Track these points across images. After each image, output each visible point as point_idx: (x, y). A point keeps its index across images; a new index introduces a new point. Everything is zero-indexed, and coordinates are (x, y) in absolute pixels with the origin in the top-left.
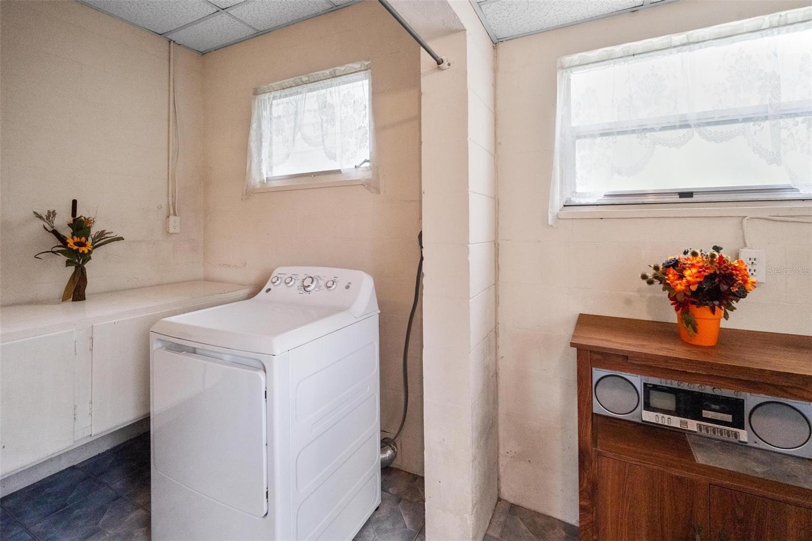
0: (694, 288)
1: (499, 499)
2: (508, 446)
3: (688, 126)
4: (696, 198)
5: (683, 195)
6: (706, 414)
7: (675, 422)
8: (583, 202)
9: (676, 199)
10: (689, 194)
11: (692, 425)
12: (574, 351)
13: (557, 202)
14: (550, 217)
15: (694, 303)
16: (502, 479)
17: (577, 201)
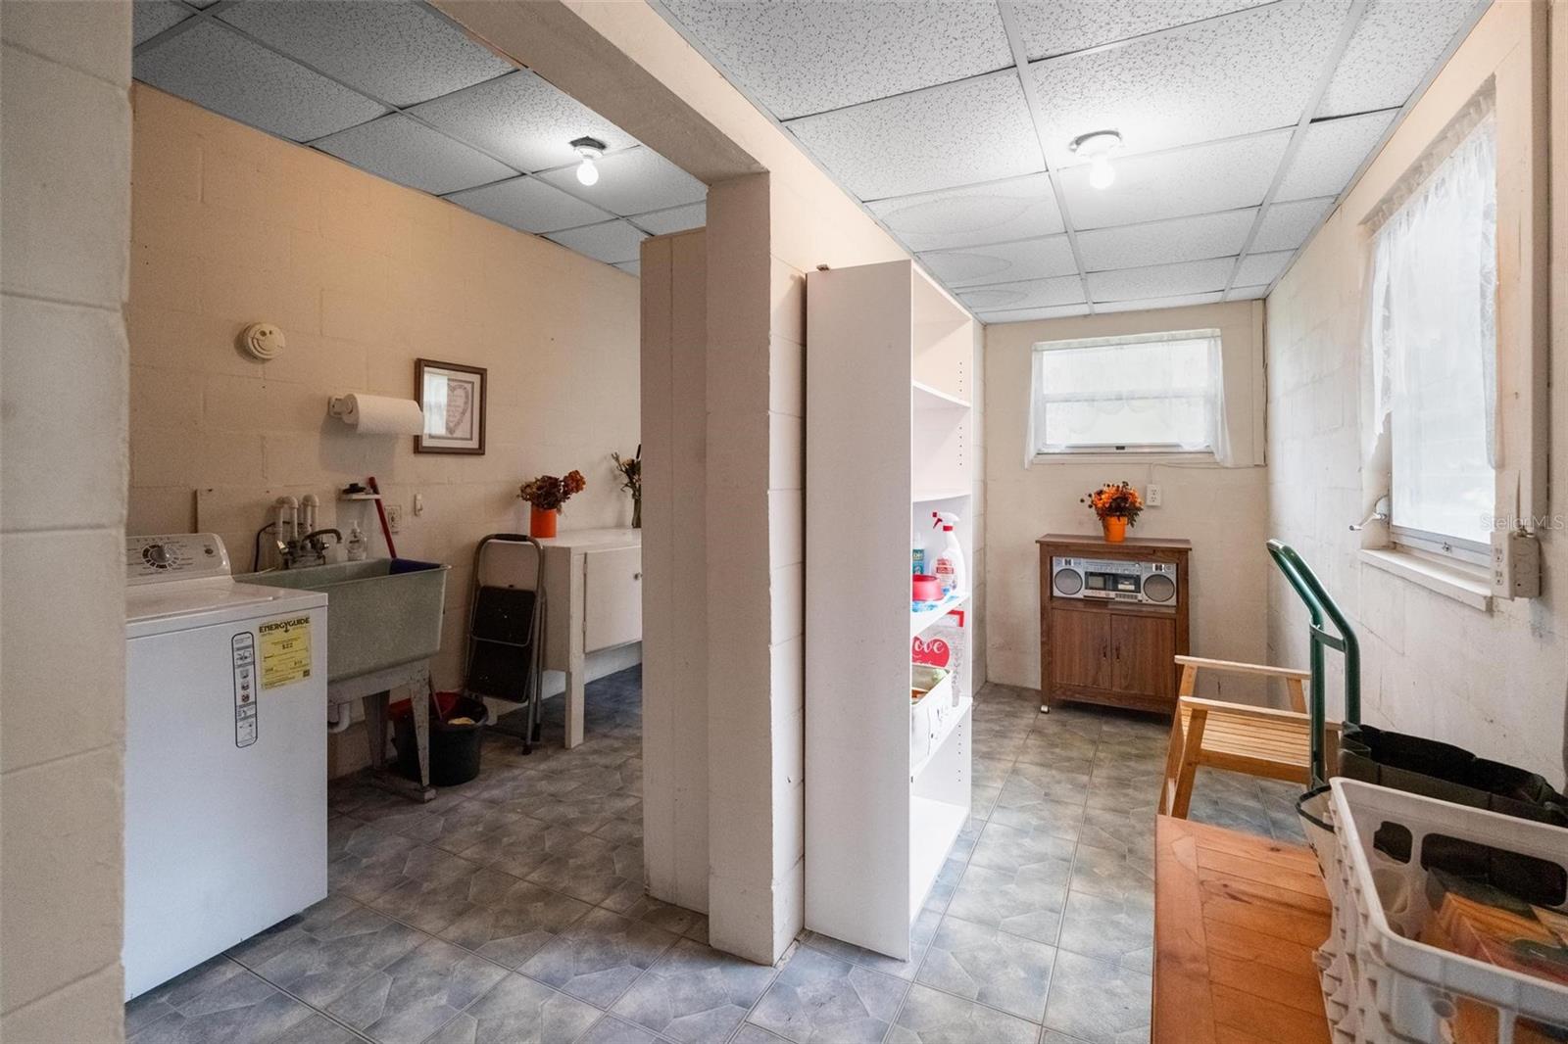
0: (1107, 506)
1: (986, 681)
2: (994, 639)
3: (1121, 399)
4: (1126, 451)
5: (1118, 448)
6: (1120, 587)
7: (1103, 594)
8: (1051, 451)
9: (1115, 450)
10: (1123, 448)
11: (1112, 594)
12: (1038, 545)
13: (1032, 451)
14: (1026, 462)
15: (1108, 515)
16: (989, 667)
17: (1046, 451)
